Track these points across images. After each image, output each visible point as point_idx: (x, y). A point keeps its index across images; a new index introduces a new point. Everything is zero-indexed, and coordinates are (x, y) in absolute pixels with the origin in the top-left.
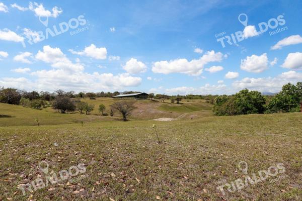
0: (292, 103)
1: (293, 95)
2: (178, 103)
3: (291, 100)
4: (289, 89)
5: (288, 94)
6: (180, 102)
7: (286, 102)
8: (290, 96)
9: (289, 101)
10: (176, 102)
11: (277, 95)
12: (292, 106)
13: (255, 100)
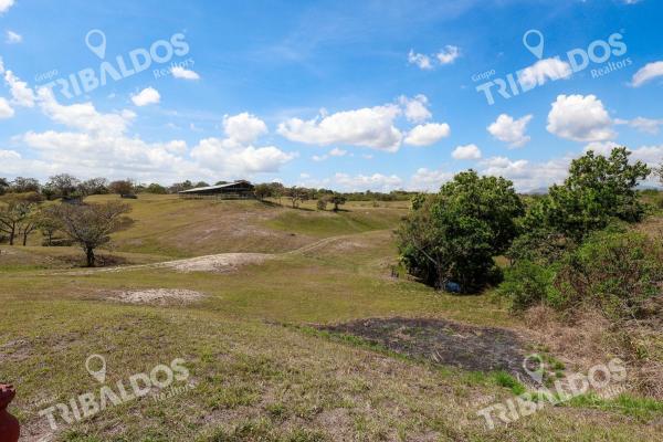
0: (593, 213)
1: (598, 188)
2: (336, 210)
3: (589, 206)
4: (588, 170)
5: (585, 185)
6: (340, 207)
7: (577, 209)
8: (589, 191)
9: (586, 207)
10: (330, 206)
11: (554, 191)
12: (591, 225)
13: (491, 204)
